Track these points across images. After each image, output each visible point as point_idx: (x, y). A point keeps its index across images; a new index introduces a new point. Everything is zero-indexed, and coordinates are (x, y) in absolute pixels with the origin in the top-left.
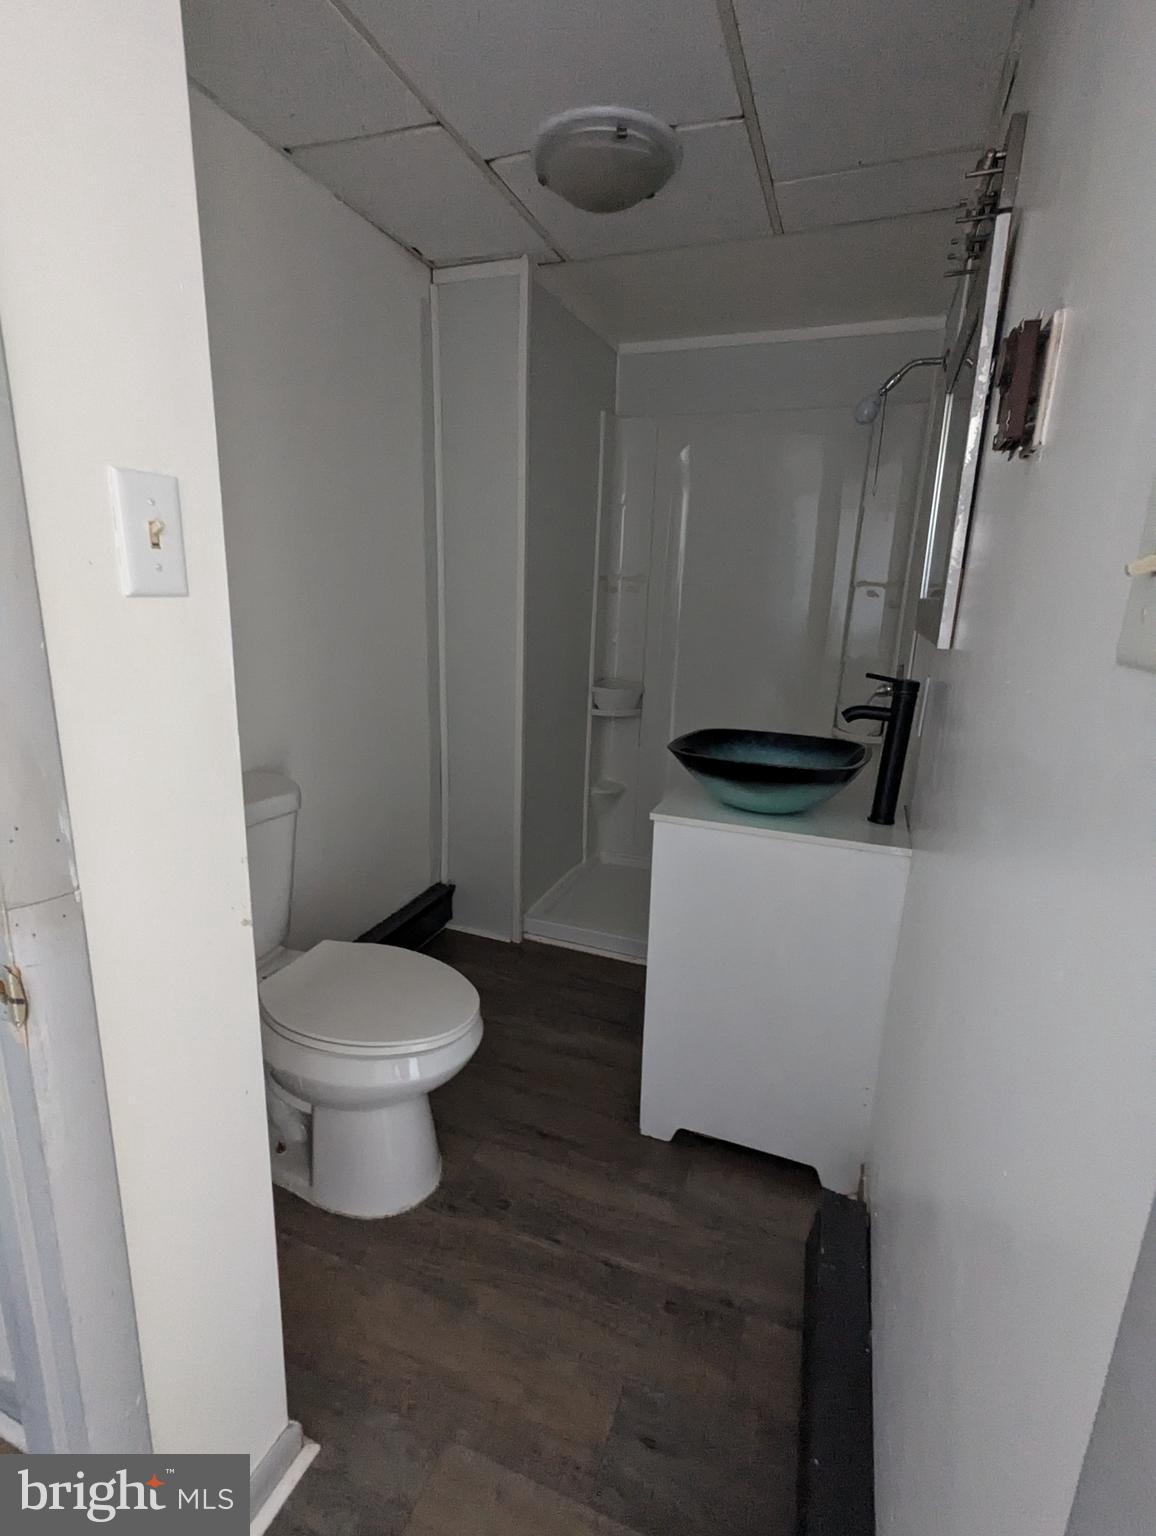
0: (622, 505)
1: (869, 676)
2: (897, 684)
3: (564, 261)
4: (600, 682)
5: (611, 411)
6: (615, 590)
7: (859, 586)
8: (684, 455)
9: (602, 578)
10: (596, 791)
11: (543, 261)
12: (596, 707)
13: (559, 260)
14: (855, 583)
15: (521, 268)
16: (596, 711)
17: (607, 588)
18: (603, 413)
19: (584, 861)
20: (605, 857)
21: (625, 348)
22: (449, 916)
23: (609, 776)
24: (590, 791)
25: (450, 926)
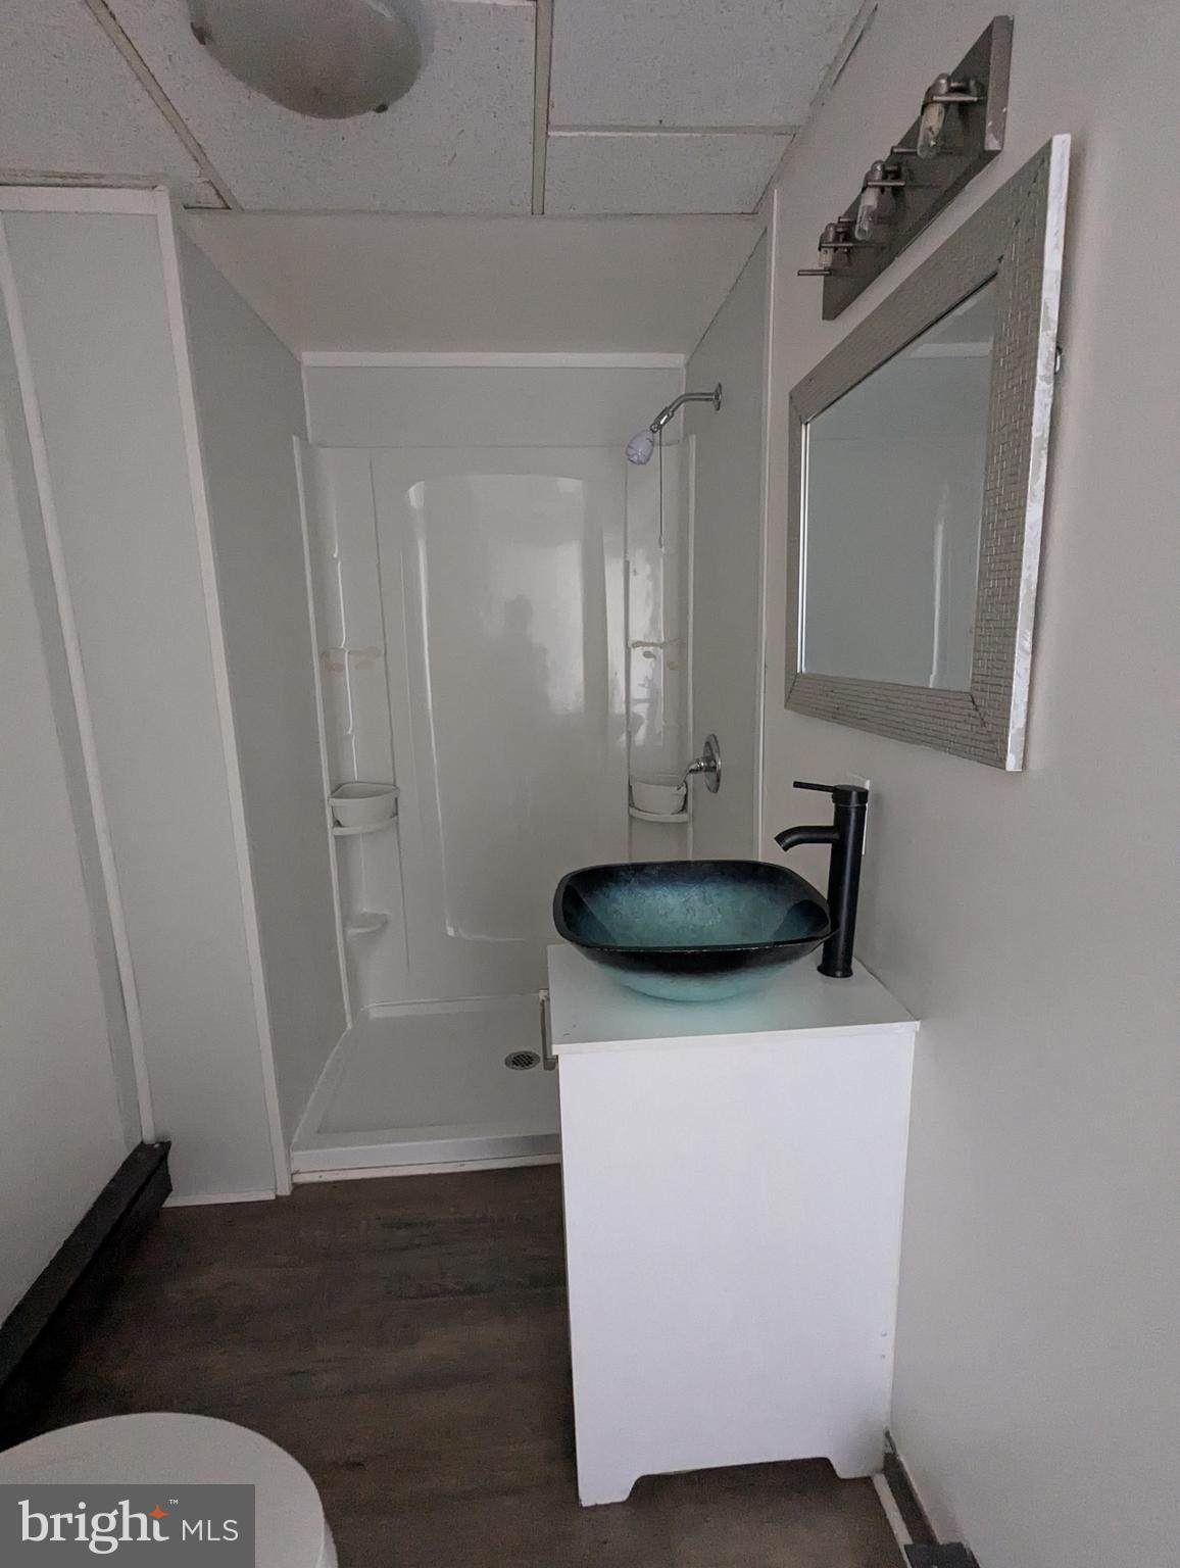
0: (336, 560)
1: (797, 785)
2: (841, 795)
3: (228, 208)
4: (338, 790)
5: (304, 438)
6: (341, 668)
7: (634, 647)
8: (414, 495)
9: (324, 655)
10: (351, 931)
11: (192, 203)
12: (338, 823)
13: (219, 204)
14: (630, 643)
15: (159, 205)
16: (338, 831)
17: (331, 668)
18: (295, 438)
19: (349, 1026)
20: (375, 1011)
21: (309, 358)
22: (167, 1189)
23: (365, 907)
24: (344, 932)
25: (169, 1203)
